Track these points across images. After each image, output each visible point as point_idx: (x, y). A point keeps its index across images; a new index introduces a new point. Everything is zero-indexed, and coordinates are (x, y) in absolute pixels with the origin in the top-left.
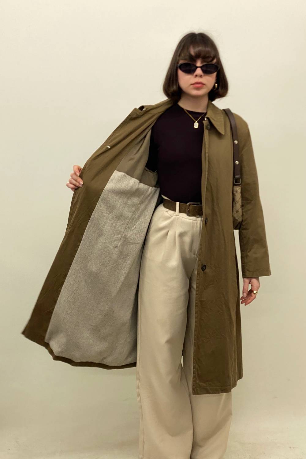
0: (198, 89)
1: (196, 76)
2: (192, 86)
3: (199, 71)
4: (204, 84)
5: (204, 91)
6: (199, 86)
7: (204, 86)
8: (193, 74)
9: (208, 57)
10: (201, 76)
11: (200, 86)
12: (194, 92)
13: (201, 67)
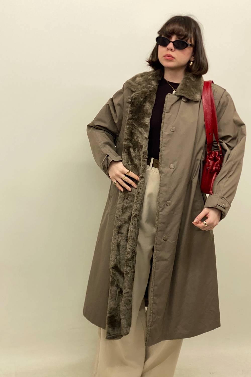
0: (168, 61)
1: (168, 49)
2: (163, 58)
3: (171, 45)
4: (174, 58)
5: (173, 64)
6: (169, 58)
7: (174, 59)
8: (166, 47)
9: (181, 35)
10: (172, 50)
11: (171, 59)
12: (165, 63)
13: (173, 42)
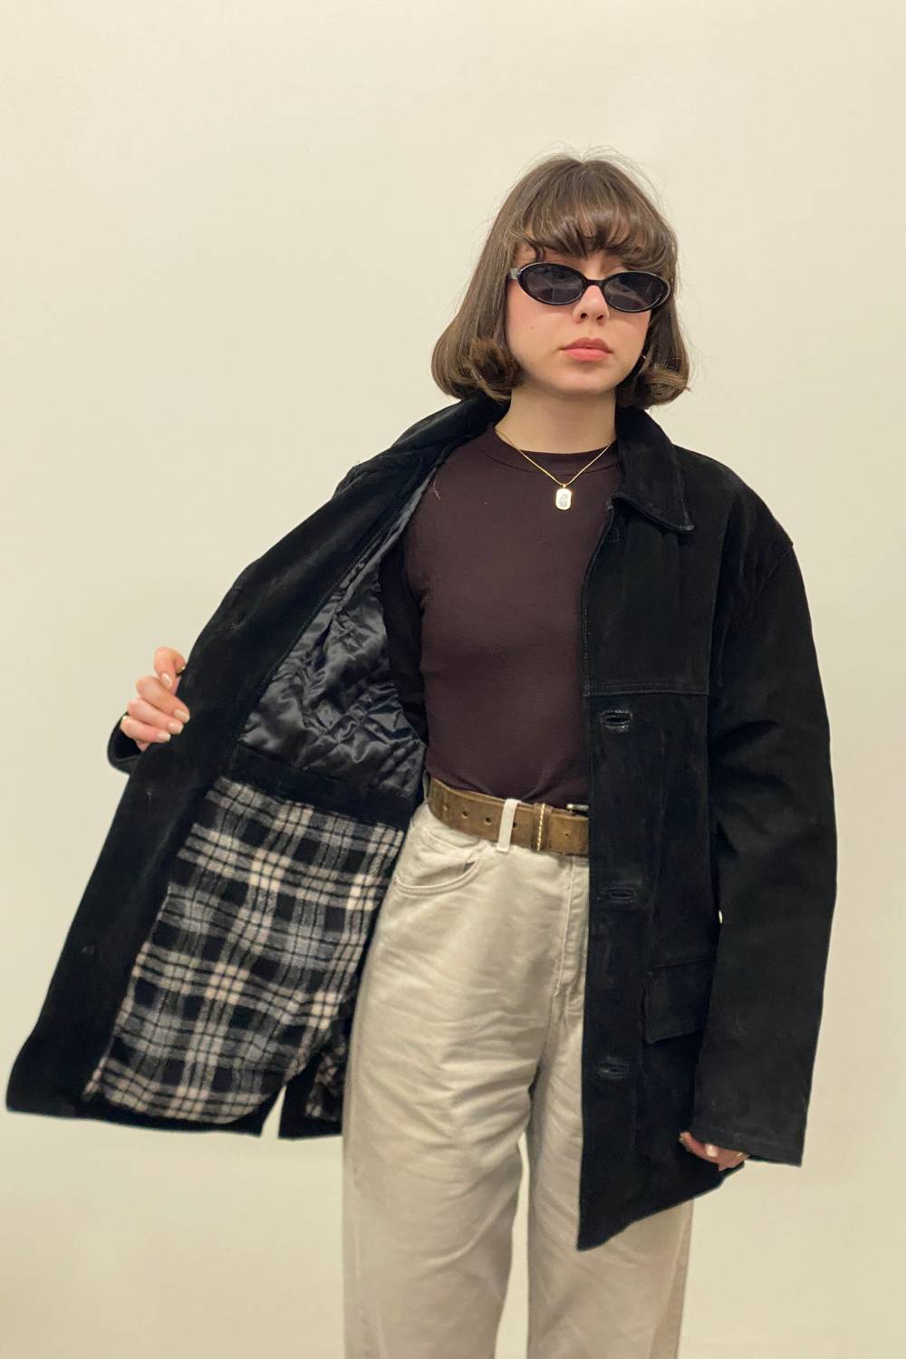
0: (586, 365)
1: (584, 315)
2: (561, 352)
3: (593, 299)
4: (609, 351)
5: (604, 378)
6: (588, 353)
7: (610, 355)
8: (572, 310)
10: (600, 317)
12: (572, 379)
13: (602, 285)
